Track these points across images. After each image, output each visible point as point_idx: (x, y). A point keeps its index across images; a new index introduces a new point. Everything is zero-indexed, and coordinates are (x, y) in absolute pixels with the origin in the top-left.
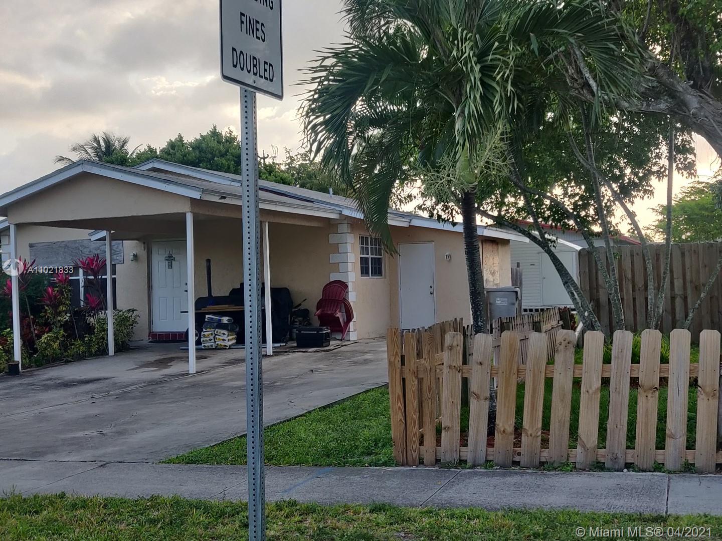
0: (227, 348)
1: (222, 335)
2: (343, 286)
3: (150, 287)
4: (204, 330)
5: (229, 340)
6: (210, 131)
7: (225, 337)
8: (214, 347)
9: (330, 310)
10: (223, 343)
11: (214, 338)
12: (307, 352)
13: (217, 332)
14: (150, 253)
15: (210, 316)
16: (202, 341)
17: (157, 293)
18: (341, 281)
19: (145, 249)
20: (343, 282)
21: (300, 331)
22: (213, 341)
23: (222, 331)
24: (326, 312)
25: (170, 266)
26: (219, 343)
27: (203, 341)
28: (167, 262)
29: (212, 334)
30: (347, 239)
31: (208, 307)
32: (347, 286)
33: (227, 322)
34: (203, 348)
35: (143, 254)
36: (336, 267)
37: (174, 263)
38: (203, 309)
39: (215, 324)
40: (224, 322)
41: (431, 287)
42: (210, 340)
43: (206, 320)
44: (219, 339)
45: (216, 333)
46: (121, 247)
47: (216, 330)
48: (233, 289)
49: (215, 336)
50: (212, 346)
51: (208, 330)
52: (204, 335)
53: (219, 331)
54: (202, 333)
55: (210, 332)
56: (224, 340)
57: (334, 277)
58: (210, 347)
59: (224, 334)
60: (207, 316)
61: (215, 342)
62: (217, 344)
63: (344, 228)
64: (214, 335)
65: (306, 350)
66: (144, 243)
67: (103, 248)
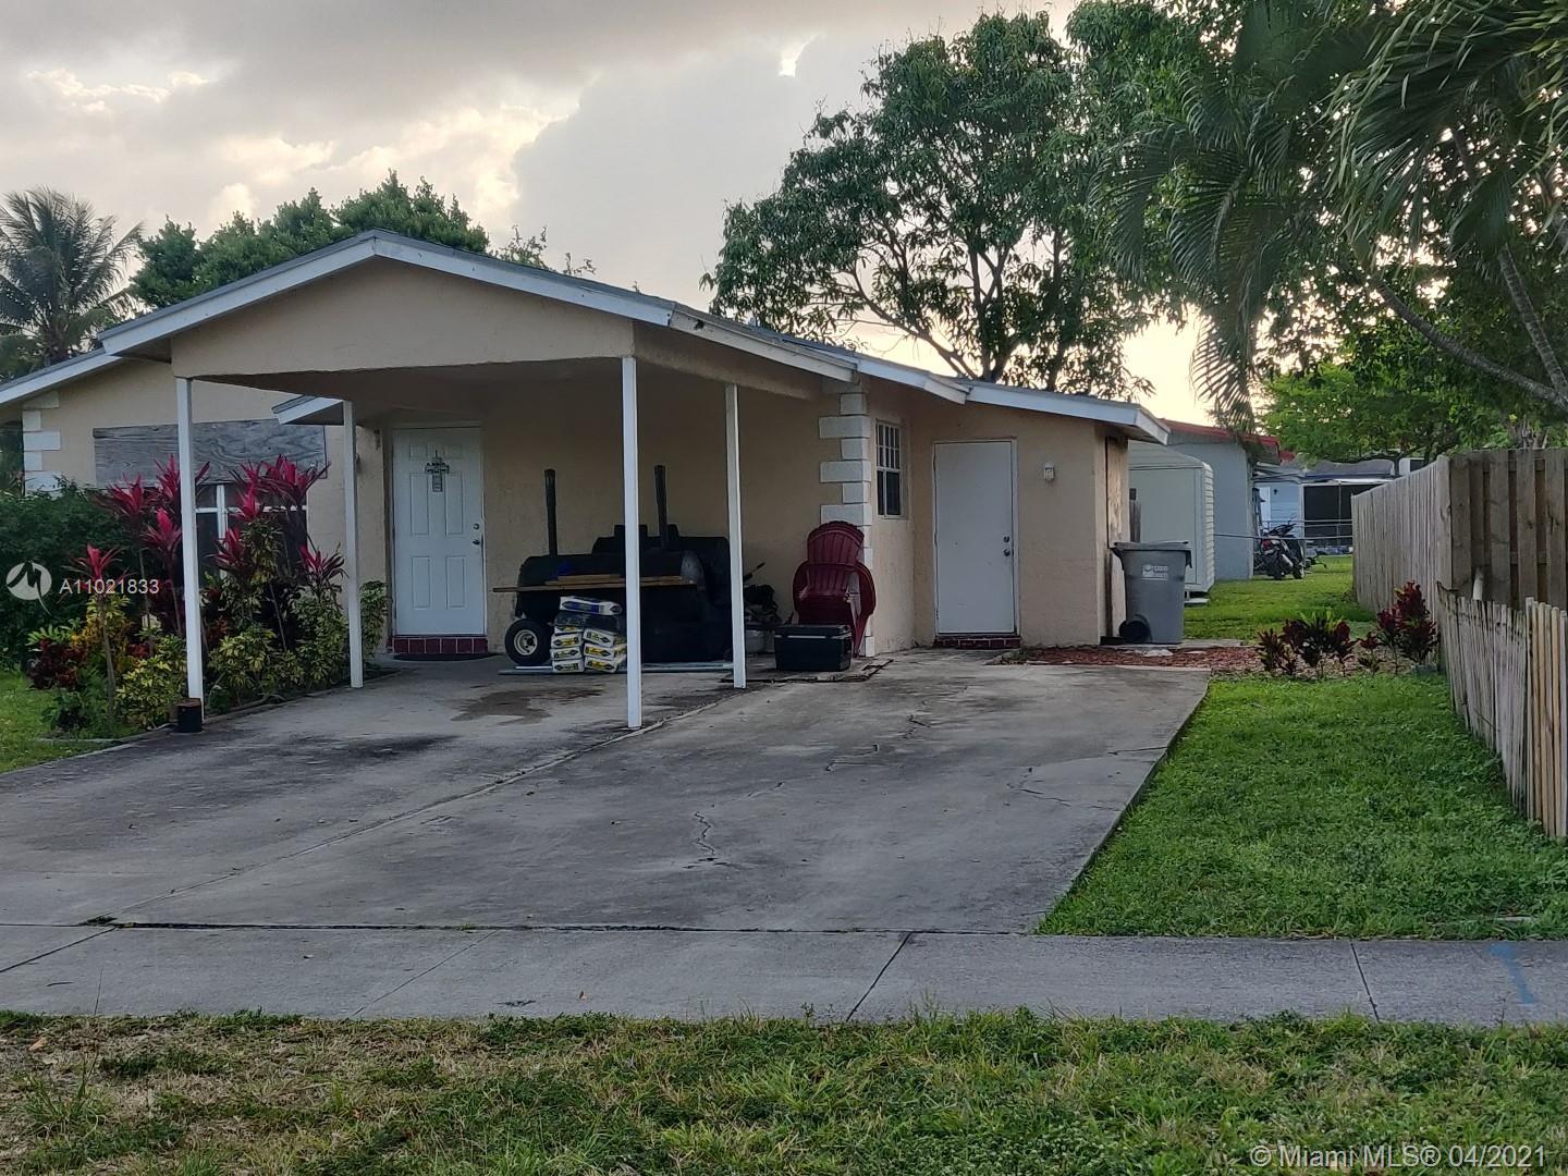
0: (613, 671)
1: (600, 642)
2: (855, 534)
3: (390, 533)
4: (557, 631)
5: (616, 653)
6: (383, 184)
7: (608, 647)
8: (581, 669)
9: (828, 588)
10: (603, 661)
11: (582, 647)
12: (816, 681)
13: (589, 635)
14: (390, 454)
15: (572, 599)
16: (553, 655)
17: (405, 545)
18: (846, 523)
19: (378, 446)
20: (851, 525)
21: (785, 636)
22: (579, 655)
23: (602, 634)
24: (818, 592)
25: (439, 486)
26: (595, 660)
27: (556, 655)
28: (431, 476)
29: (576, 640)
30: (861, 430)
31: (559, 577)
32: (861, 536)
33: (611, 613)
34: (555, 670)
35: (373, 456)
36: (835, 492)
37: (447, 477)
38: (547, 583)
39: (585, 618)
40: (606, 614)
41: (1007, 540)
42: (573, 653)
43: (561, 607)
44: (594, 651)
45: (585, 637)
46: (320, 442)
47: (587, 631)
48: (599, 539)
49: (583, 645)
50: (576, 666)
51: (568, 629)
52: (559, 643)
53: (594, 632)
54: (554, 639)
55: (573, 636)
56: (605, 653)
57: (830, 514)
58: (572, 670)
59: (605, 640)
60: (564, 600)
61: (584, 657)
62: (590, 663)
63: (855, 403)
64: (580, 643)
65: (813, 676)
66: (377, 432)
67: (277, 442)
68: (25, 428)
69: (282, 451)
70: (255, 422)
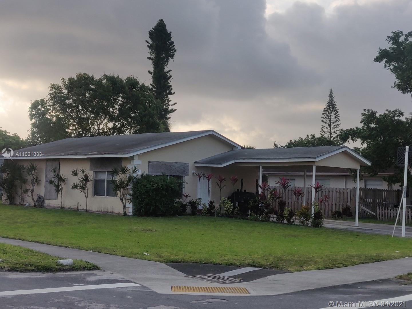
46: (188, 168)
67: (181, 167)
68: (134, 159)
69: (182, 169)
70: (178, 163)
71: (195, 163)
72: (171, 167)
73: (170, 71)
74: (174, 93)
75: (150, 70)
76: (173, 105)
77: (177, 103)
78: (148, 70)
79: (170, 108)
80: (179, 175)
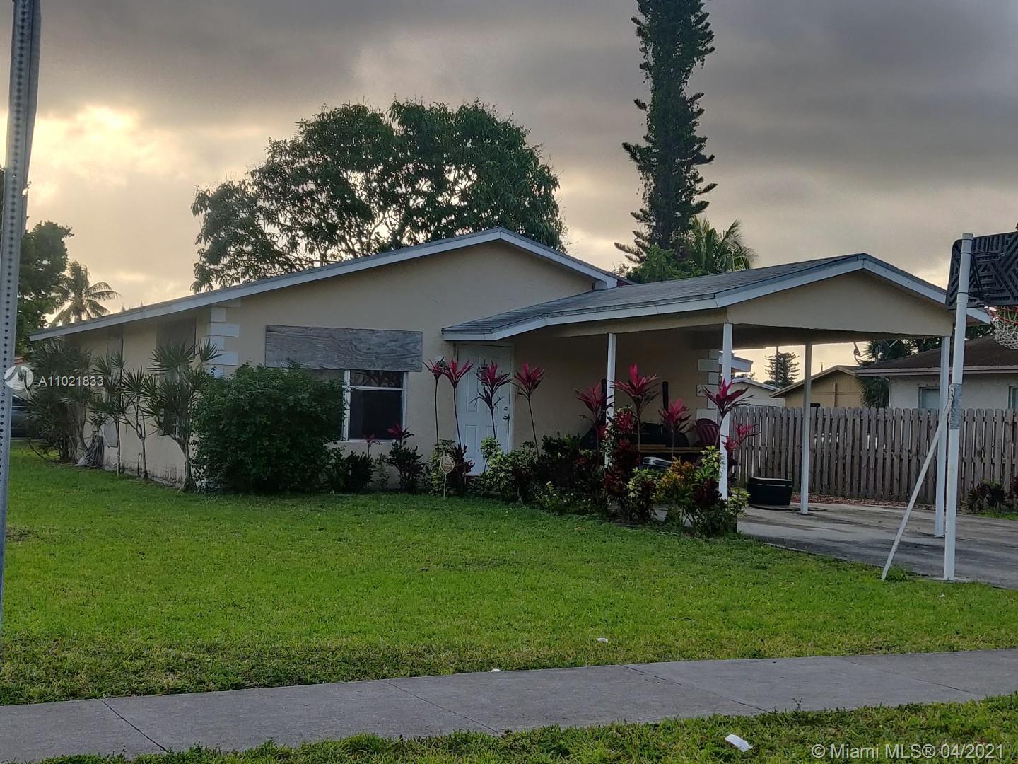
17: (462, 417)
18: (709, 420)
19: (454, 354)
36: (704, 402)
46: (419, 348)
57: (701, 414)
66: (455, 345)
67: (392, 345)
68: (212, 320)
69: (393, 351)
70: (378, 331)
71: (444, 331)
72: (351, 343)
73: (699, 96)
74: (712, 157)
75: (639, 98)
76: (705, 191)
77: (716, 185)
78: (635, 99)
79: (697, 199)
80: (385, 369)
